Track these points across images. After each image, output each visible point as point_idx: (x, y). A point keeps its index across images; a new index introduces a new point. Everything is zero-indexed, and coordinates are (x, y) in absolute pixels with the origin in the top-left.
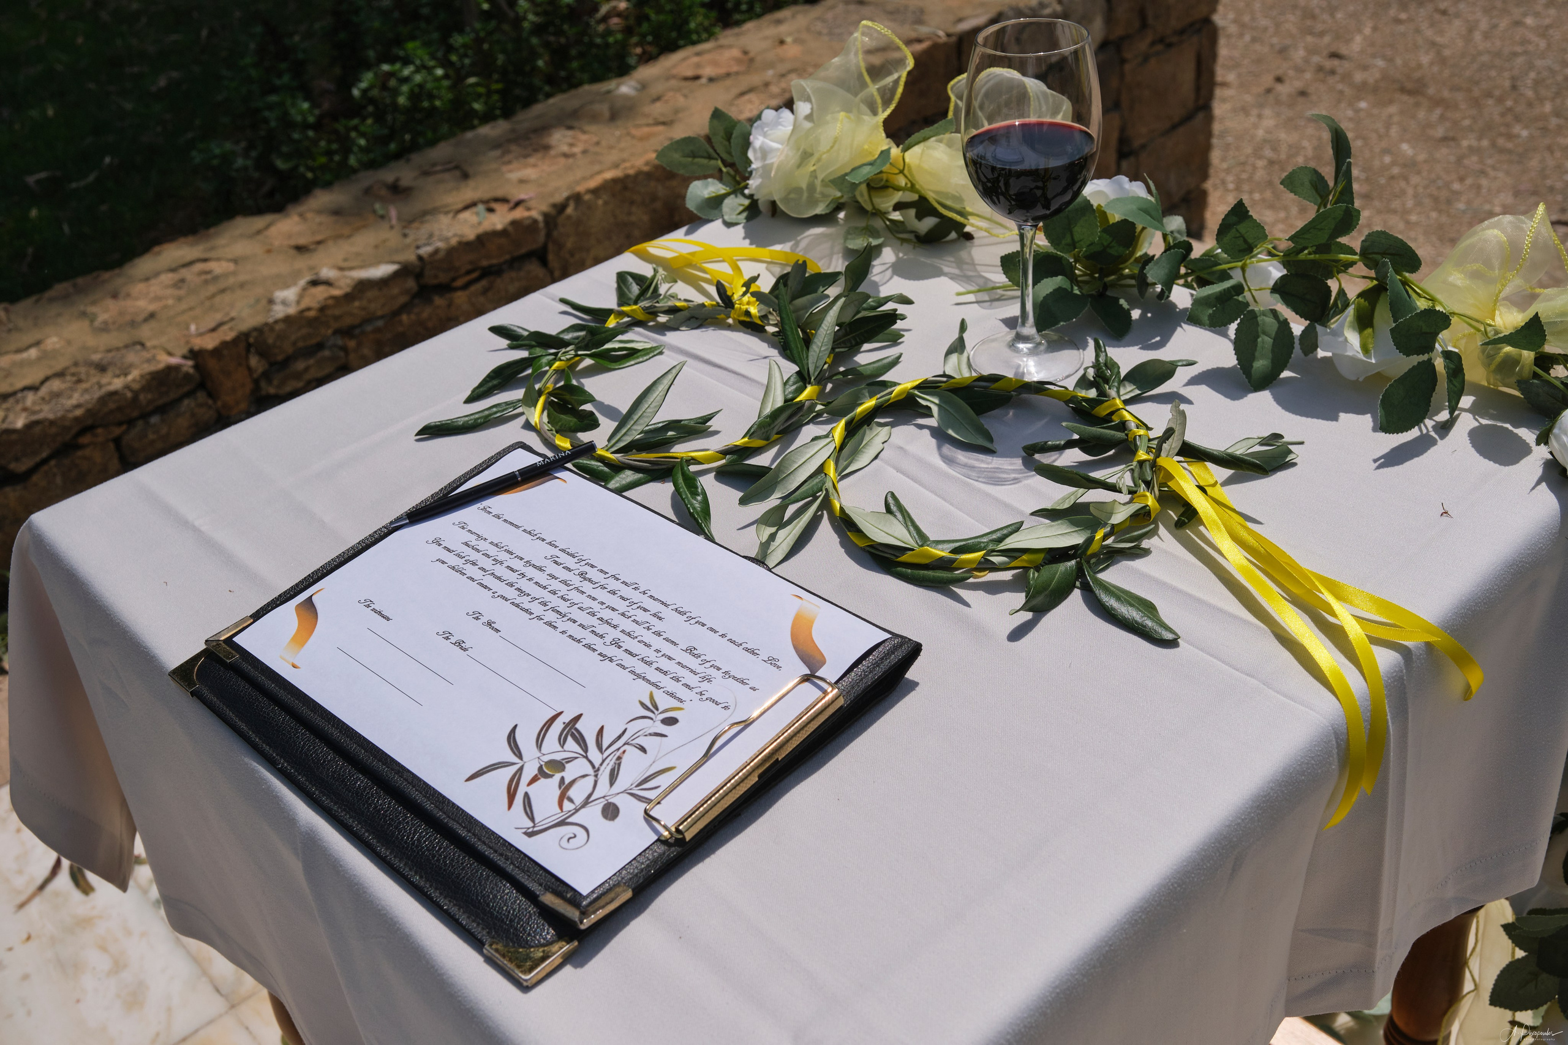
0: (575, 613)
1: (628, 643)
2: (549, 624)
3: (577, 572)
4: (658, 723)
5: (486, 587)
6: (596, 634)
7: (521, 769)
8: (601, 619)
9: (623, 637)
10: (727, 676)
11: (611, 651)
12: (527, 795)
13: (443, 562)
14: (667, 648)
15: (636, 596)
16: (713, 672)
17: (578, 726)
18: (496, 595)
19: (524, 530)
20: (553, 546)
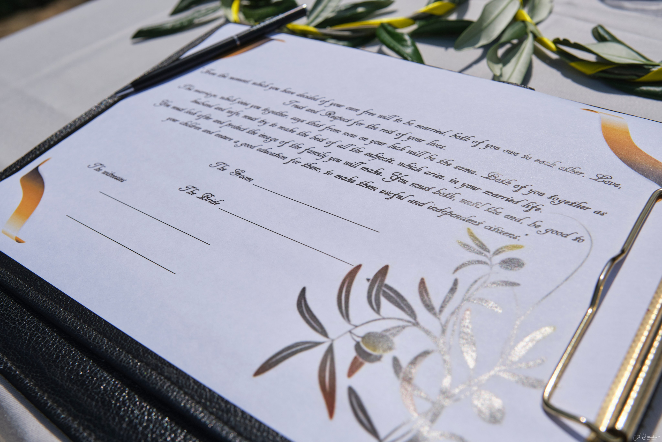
0: (335, 152)
1: (413, 176)
2: (309, 166)
3: (324, 113)
4: (497, 268)
5: (225, 138)
6: (370, 171)
7: (330, 351)
8: (370, 155)
9: (404, 171)
10: (557, 202)
11: (396, 187)
12: (351, 392)
13: (174, 120)
14: (464, 177)
15: (401, 128)
16: (535, 198)
17: (388, 281)
18: (239, 144)
19: (254, 84)
20: (289, 92)
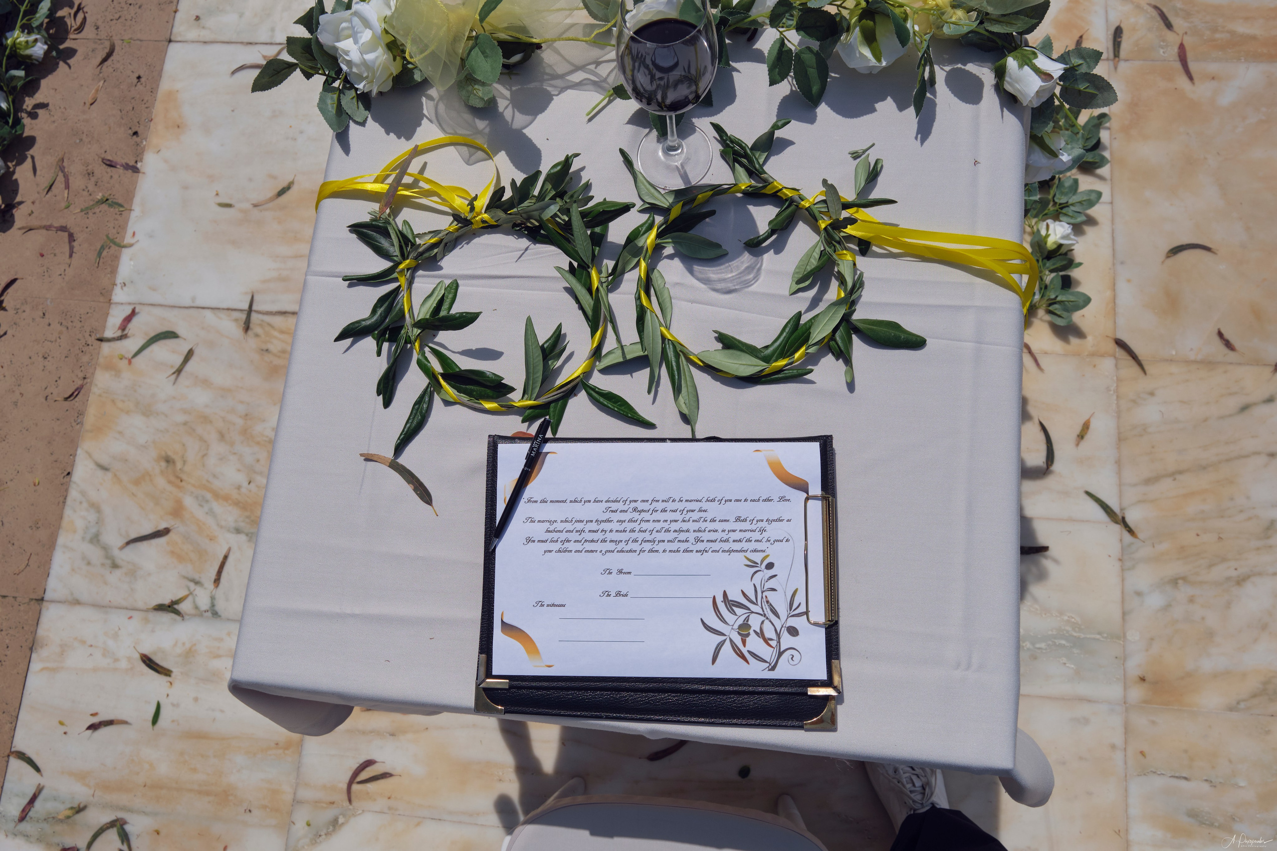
0: (660, 536)
1: (705, 536)
2: (651, 551)
3: (631, 510)
4: (766, 571)
5: (592, 551)
6: (683, 541)
7: (731, 640)
8: (675, 531)
9: (699, 535)
10: (770, 522)
11: (700, 546)
12: (749, 651)
13: (550, 551)
14: (725, 526)
15: (680, 506)
16: (760, 524)
17: (729, 598)
18: (603, 552)
19: (571, 502)
20: (598, 501)
